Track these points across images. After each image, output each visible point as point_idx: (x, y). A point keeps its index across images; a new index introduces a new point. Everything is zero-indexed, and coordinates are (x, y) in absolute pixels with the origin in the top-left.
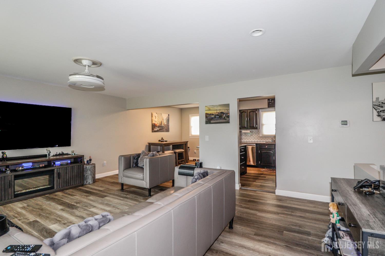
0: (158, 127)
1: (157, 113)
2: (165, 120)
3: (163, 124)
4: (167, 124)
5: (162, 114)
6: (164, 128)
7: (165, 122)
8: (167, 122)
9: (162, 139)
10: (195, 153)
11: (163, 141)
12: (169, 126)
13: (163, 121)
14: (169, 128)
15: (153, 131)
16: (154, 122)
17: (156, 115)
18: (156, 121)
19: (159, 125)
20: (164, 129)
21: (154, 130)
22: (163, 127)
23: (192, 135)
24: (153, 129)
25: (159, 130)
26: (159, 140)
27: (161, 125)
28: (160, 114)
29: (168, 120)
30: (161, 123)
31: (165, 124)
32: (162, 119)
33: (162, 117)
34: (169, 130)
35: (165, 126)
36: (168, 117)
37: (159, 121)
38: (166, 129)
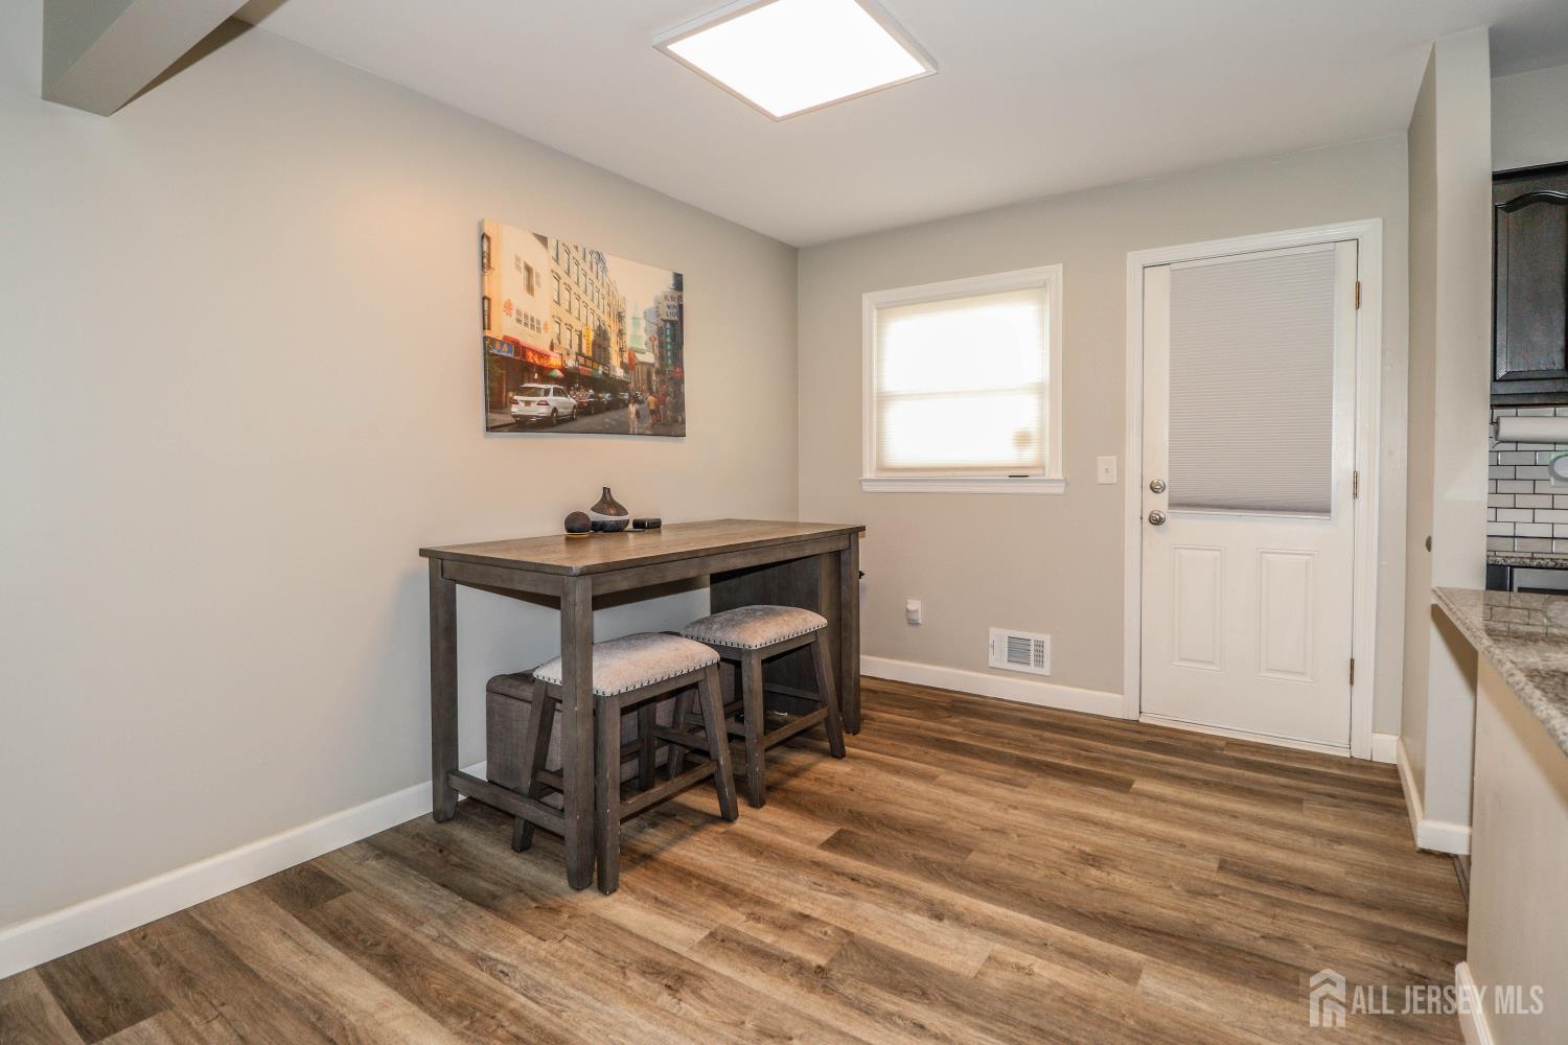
0: (556, 380)
1: (543, 240)
2: (643, 323)
3: (615, 361)
4: (661, 358)
5: (609, 260)
6: (636, 400)
7: (638, 340)
8: (661, 346)
9: (607, 502)
10: (913, 623)
11: (618, 529)
12: (678, 382)
13: (621, 333)
14: (679, 406)
15: (500, 419)
16: (505, 326)
17: (541, 260)
18: (531, 323)
19: (571, 363)
20: (633, 408)
21: (515, 409)
22: (623, 385)
23: (882, 468)
24: (495, 402)
25: (577, 415)
26: (577, 525)
27: (601, 370)
28: (588, 257)
29: (672, 323)
30: (600, 346)
31: (643, 363)
32: (606, 312)
33: (604, 291)
34: (680, 418)
35: (645, 377)
36: (672, 303)
37: (570, 328)
38: (652, 407)
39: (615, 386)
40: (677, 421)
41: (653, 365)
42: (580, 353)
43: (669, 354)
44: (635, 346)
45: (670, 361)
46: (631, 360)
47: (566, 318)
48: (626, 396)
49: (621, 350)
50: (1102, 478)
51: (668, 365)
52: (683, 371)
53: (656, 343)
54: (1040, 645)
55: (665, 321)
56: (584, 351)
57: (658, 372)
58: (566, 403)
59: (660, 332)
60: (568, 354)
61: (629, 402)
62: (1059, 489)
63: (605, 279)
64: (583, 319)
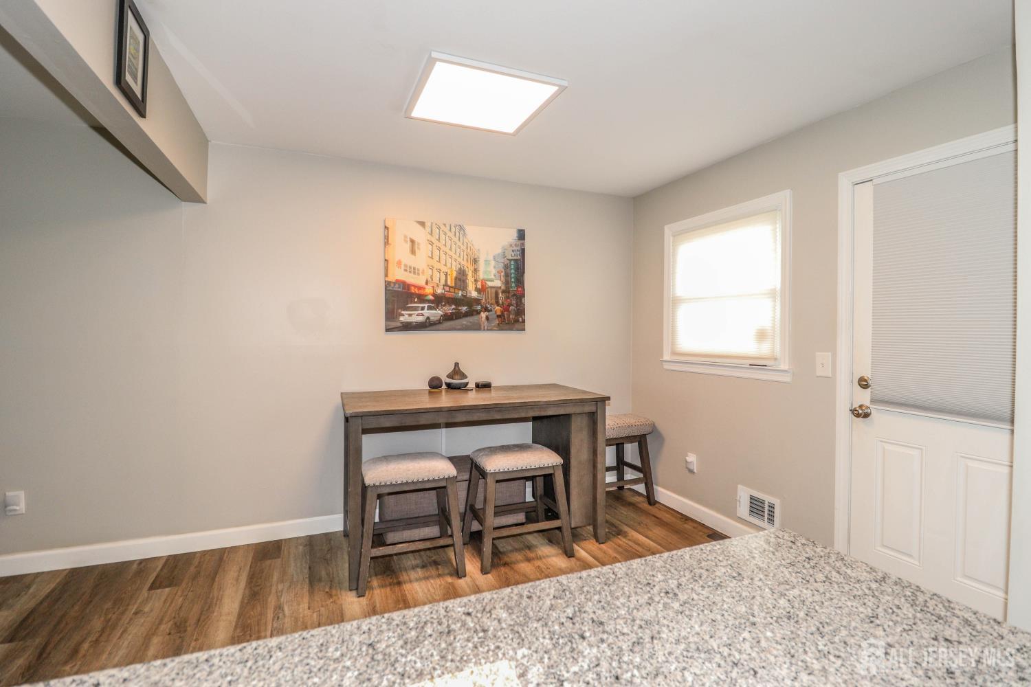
0: (429, 301)
1: (422, 224)
2: (493, 263)
3: (471, 287)
4: (507, 283)
5: (468, 229)
6: (486, 310)
7: (491, 274)
8: (507, 275)
9: (457, 371)
11: (462, 388)
12: (520, 297)
13: (476, 270)
14: (520, 312)
15: (393, 324)
16: (398, 274)
17: (420, 235)
18: (414, 271)
19: (439, 291)
20: (483, 315)
21: (402, 319)
22: (478, 301)
23: (674, 353)
24: (391, 315)
25: (443, 320)
26: (434, 384)
27: (460, 293)
28: (453, 229)
29: (516, 261)
30: (460, 280)
31: (491, 287)
32: (465, 259)
33: (464, 247)
34: (520, 319)
35: (494, 295)
36: (517, 248)
37: (439, 271)
38: (499, 313)
39: (470, 302)
40: (518, 321)
41: (500, 287)
42: (446, 285)
43: (513, 280)
44: (486, 277)
45: (513, 285)
46: (482, 286)
47: (437, 266)
48: (479, 308)
49: (476, 281)
50: (819, 372)
51: (511, 287)
52: (524, 290)
53: (503, 274)
54: (772, 507)
55: (510, 260)
56: (449, 283)
57: (503, 292)
58: (436, 314)
59: (506, 267)
60: (438, 286)
61: (481, 311)
62: (788, 378)
63: (465, 240)
64: (449, 265)
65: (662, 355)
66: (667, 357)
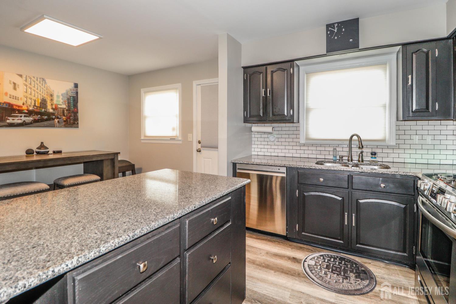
0: (25, 113)
1: (21, 76)
2: (61, 97)
3: (49, 107)
4: (69, 106)
5: (47, 81)
6: (58, 118)
7: (61, 103)
8: (69, 103)
9: (42, 146)
11: (46, 153)
12: (76, 113)
13: (52, 100)
14: (76, 119)
15: (2, 124)
16: (5, 99)
17: (20, 81)
18: (15, 98)
19: (31, 108)
20: (56, 120)
21: (8, 121)
22: (53, 114)
25: (33, 122)
26: (30, 152)
27: (43, 110)
28: (39, 80)
29: (73, 97)
30: (43, 104)
31: (60, 108)
32: (46, 94)
33: (45, 89)
34: (76, 123)
35: (62, 112)
36: (74, 91)
37: (31, 99)
38: (65, 120)
39: (49, 114)
40: (75, 123)
41: (65, 108)
42: (35, 105)
43: (72, 105)
44: (57, 103)
45: (72, 107)
46: (56, 107)
47: (29, 96)
48: (54, 117)
49: (52, 105)
50: (189, 140)
51: (71, 108)
52: (78, 110)
53: (67, 102)
55: (71, 96)
56: (37, 105)
57: (67, 110)
58: (29, 119)
59: (68, 99)
60: (30, 106)
61: (55, 118)
62: (181, 142)
63: (46, 86)
64: (36, 96)
65: (140, 137)
66: (142, 138)
